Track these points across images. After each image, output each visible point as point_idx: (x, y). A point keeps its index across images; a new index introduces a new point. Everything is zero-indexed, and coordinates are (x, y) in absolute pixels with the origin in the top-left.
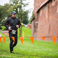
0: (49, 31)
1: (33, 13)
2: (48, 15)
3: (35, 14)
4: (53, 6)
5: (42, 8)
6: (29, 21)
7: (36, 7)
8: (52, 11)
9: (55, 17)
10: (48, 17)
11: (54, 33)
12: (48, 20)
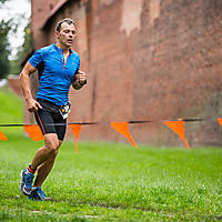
0: (93, 103)
1: (29, 31)
2: (89, 41)
3: (35, 35)
4: (105, 6)
5: (61, 10)
6: (13, 65)
7: (40, 11)
8: (102, 22)
9: (112, 47)
10: (85, 48)
11: (112, 109)
12: (89, 59)
